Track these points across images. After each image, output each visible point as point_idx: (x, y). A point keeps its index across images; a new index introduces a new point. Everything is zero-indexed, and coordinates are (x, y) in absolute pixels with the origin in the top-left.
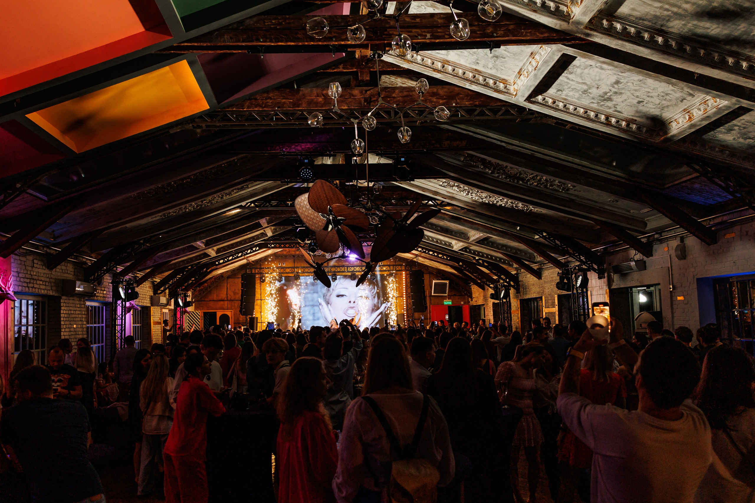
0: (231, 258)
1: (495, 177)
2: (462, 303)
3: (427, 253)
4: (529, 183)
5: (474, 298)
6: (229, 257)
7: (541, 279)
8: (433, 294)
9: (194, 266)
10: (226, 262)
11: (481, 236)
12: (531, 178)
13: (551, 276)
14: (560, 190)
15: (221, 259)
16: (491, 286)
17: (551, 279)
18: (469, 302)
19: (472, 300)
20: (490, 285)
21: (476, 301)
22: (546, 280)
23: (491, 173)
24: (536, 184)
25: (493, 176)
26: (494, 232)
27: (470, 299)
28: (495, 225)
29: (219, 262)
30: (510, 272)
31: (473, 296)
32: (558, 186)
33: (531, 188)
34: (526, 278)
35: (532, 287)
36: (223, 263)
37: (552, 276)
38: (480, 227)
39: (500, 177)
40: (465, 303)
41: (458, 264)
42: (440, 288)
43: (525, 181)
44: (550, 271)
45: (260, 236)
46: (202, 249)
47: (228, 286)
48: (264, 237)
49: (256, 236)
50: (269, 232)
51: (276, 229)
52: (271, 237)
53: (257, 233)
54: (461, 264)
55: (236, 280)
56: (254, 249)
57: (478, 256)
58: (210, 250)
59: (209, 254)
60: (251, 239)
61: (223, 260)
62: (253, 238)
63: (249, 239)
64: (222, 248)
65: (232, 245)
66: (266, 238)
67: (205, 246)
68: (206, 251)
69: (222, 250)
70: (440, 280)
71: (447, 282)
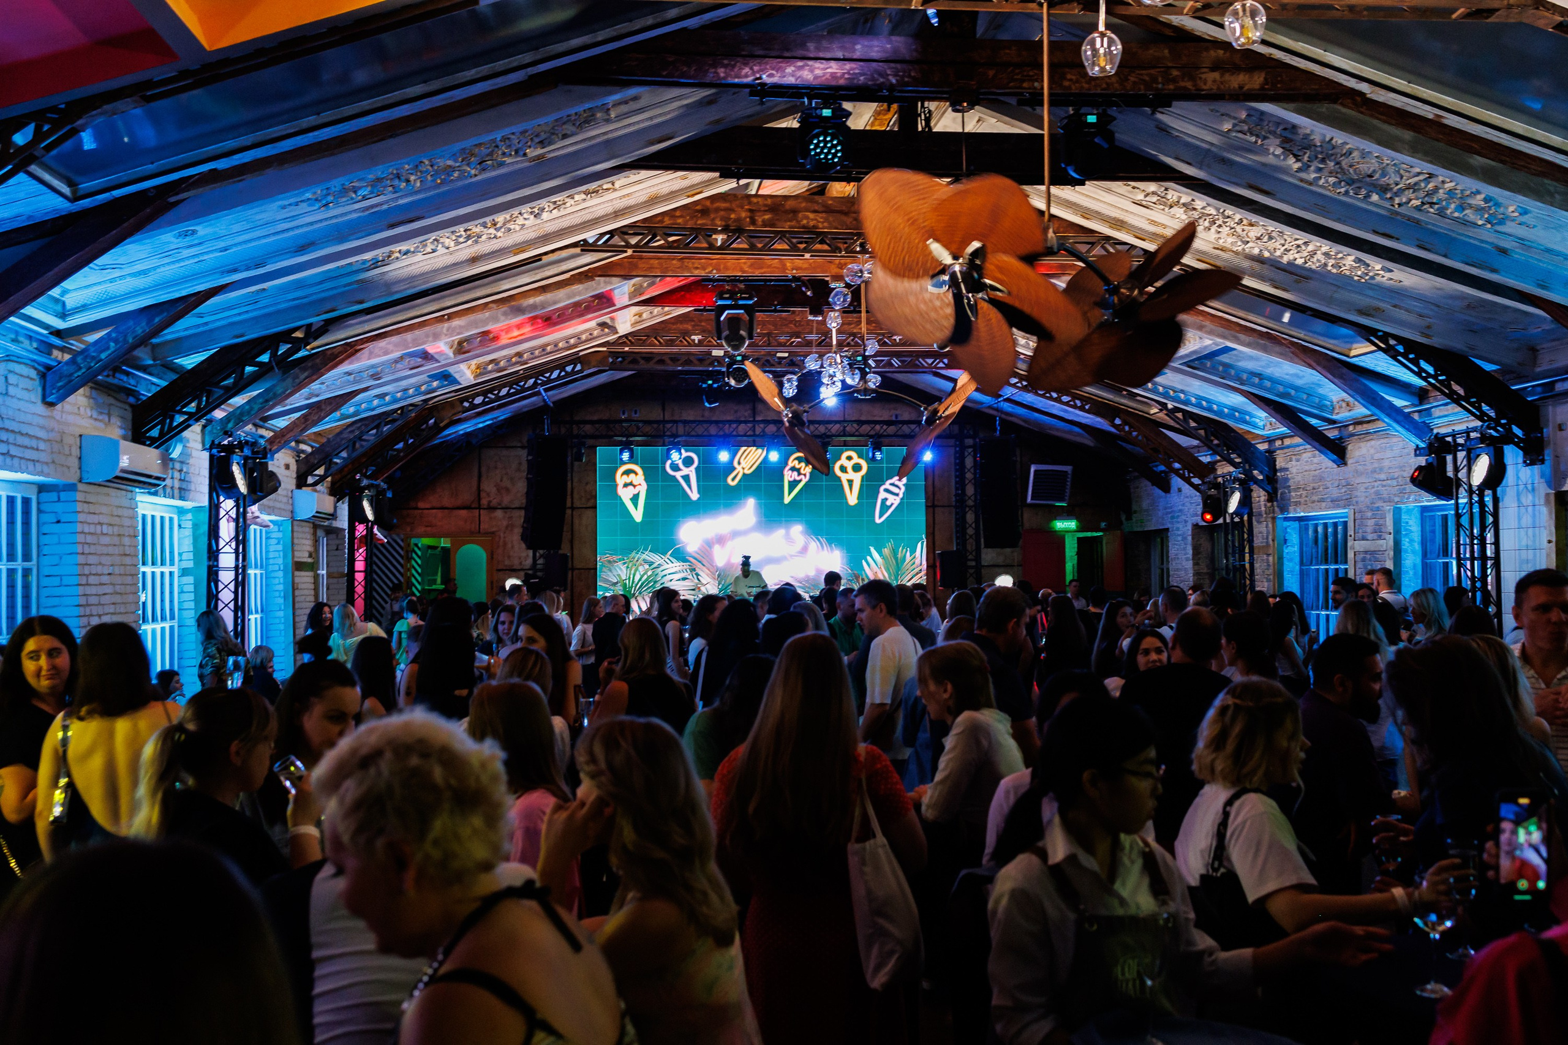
0: (504, 391)
1: (1306, 181)
2: (1103, 525)
4: (1397, 200)
5: (1135, 512)
6: (500, 389)
7: (1346, 464)
8: (1029, 500)
9: (409, 409)
10: (492, 401)
11: (1206, 347)
12: (1408, 187)
13: (1377, 456)
14: (1480, 222)
15: (478, 395)
16: (1196, 481)
17: (1375, 465)
18: (1122, 523)
19: (1129, 518)
21: (1142, 521)
22: (1361, 468)
23: (1298, 170)
24: (1417, 202)
25: (1302, 179)
26: (1242, 336)
28: (1253, 319)
29: (471, 403)
31: (1136, 508)
32: (1479, 210)
33: (1399, 213)
34: (1298, 459)
35: (1316, 486)
36: (484, 403)
37: (1381, 455)
38: (1207, 323)
39: (1322, 181)
40: (1109, 528)
41: (1112, 421)
42: (1052, 486)
43: (1389, 195)
45: (595, 333)
46: (443, 362)
47: (483, 469)
48: (607, 335)
49: (586, 331)
50: (625, 322)
51: (640, 315)
52: (626, 336)
53: (593, 324)
54: (1118, 421)
55: (505, 452)
56: (569, 369)
57: (1174, 399)
58: (463, 367)
59: (457, 376)
60: (572, 341)
61: (486, 397)
62: (577, 336)
63: (567, 339)
64: (492, 361)
65: (519, 355)
66: (612, 338)
67: (454, 354)
68: (452, 370)
69: (490, 367)
70: (1048, 463)
71: (1068, 470)
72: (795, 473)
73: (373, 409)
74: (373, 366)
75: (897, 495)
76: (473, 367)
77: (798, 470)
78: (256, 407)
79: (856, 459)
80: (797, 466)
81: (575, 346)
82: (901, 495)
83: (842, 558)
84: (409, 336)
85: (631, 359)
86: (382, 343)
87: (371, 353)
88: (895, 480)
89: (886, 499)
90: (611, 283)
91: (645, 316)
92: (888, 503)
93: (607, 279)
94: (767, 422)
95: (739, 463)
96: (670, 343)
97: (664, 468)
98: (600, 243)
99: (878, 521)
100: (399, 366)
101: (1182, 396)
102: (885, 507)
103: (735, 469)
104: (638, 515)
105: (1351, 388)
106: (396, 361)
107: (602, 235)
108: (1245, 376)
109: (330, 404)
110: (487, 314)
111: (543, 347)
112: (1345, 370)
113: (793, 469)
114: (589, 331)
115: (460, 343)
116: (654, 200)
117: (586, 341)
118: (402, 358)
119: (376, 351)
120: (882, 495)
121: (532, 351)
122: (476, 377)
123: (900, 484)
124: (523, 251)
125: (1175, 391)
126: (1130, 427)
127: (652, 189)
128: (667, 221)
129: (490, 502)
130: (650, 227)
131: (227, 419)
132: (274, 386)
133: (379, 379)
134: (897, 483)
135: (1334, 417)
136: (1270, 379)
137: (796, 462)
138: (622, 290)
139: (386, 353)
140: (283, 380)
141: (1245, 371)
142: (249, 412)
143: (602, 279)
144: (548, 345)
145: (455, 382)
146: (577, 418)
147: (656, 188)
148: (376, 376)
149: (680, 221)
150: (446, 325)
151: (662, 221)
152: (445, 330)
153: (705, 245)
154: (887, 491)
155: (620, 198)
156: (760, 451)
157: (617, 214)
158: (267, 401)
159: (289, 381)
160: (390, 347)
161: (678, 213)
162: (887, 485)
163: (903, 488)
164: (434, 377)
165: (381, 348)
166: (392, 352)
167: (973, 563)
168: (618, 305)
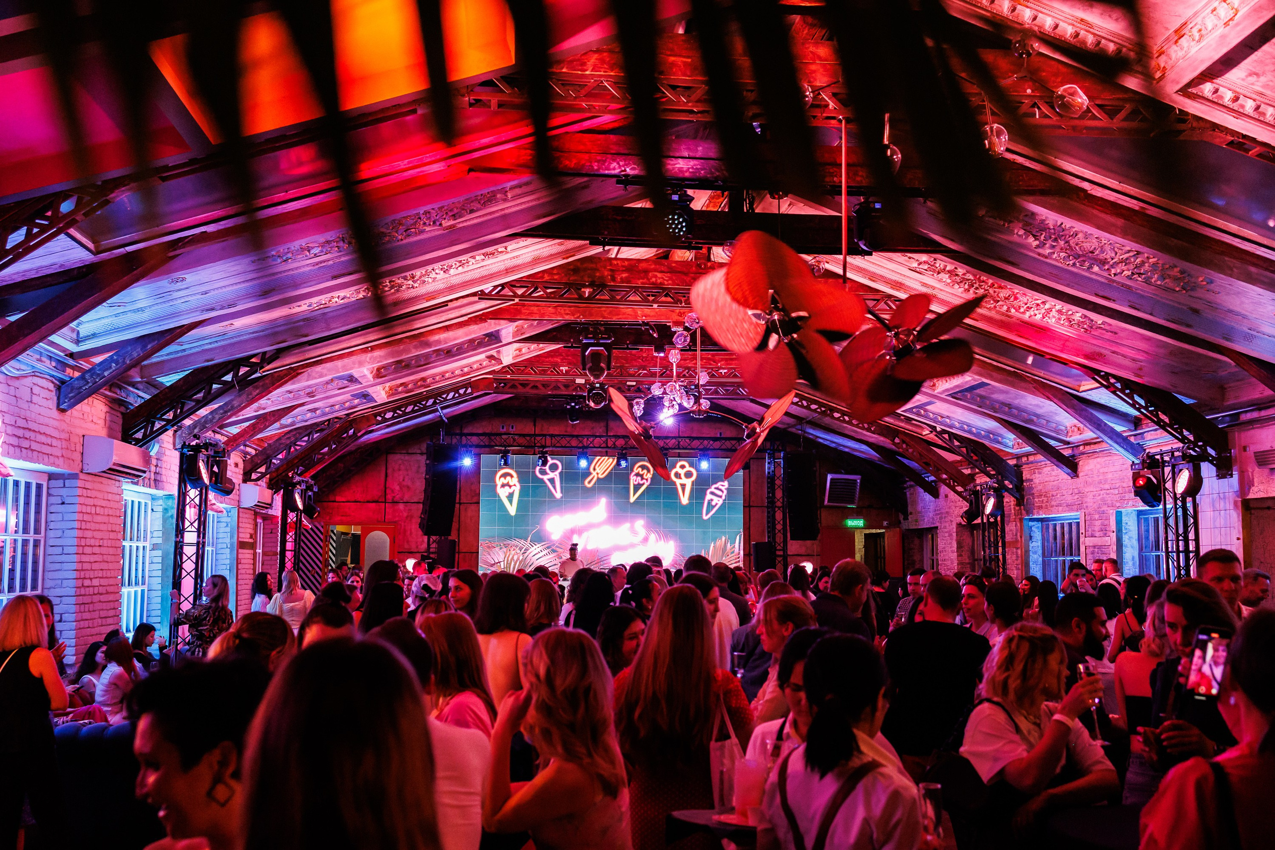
0: (409, 409)
1: (1044, 256)
2: (885, 524)
3: (828, 415)
4: (1113, 271)
5: (911, 513)
6: (406, 406)
7: (1078, 476)
8: (826, 502)
9: (335, 421)
10: (399, 416)
11: (967, 382)
12: (1121, 261)
13: (1101, 471)
14: (1177, 289)
15: (389, 411)
16: (959, 489)
17: (1101, 477)
18: (900, 522)
19: (906, 518)
20: (955, 486)
21: (917, 521)
22: (1089, 480)
23: (1038, 247)
24: (1128, 273)
25: (1039, 254)
26: (994, 374)
27: (901, 517)
28: (1001, 360)
29: (383, 417)
30: (1005, 461)
31: (912, 510)
32: (1176, 280)
33: (1114, 281)
34: (1040, 473)
35: (1054, 493)
36: (393, 418)
37: (1105, 470)
39: (1055, 256)
40: (891, 524)
41: (893, 440)
42: (842, 492)
43: (1106, 267)
44: (1099, 459)
45: (484, 363)
46: (365, 384)
47: (389, 471)
48: (494, 365)
49: (477, 362)
50: (508, 356)
51: (520, 350)
52: (508, 366)
53: (482, 356)
54: (897, 440)
55: (407, 457)
56: (462, 391)
57: (941, 424)
58: (379, 388)
59: (374, 396)
60: (466, 370)
61: (395, 412)
62: (470, 366)
63: (462, 369)
64: (402, 384)
65: (425, 380)
66: (497, 368)
67: (374, 378)
68: (370, 391)
69: (400, 389)
70: (841, 473)
71: (858, 478)
72: (639, 478)
73: (307, 420)
74: (309, 387)
75: (721, 497)
76: (387, 389)
77: (642, 476)
78: (217, 417)
79: (688, 468)
80: (641, 473)
81: (468, 373)
82: (724, 497)
83: (676, 547)
84: (338, 363)
85: (511, 385)
86: (318, 369)
87: (309, 375)
88: (718, 485)
89: (712, 500)
90: (499, 325)
91: (524, 351)
92: (714, 503)
93: (497, 321)
94: (617, 437)
95: (594, 469)
96: (544, 372)
97: (534, 472)
98: (494, 293)
99: (705, 518)
100: (329, 386)
101: (948, 420)
102: (710, 506)
103: (591, 474)
104: (512, 510)
105: (1080, 416)
106: (327, 383)
107: (495, 287)
108: (997, 406)
109: (274, 416)
110: (401, 347)
111: (443, 375)
112: (1075, 402)
113: (638, 475)
114: (479, 362)
115: (378, 370)
116: (537, 261)
117: (478, 369)
118: (332, 380)
119: (314, 374)
120: (709, 497)
121: (434, 377)
122: (388, 397)
123: (723, 488)
124: (434, 298)
125: (942, 417)
126: (907, 445)
127: (536, 253)
128: (547, 277)
129: (394, 497)
130: (533, 282)
131: (194, 426)
132: (232, 400)
133: (313, 396)
134: (721, 487)
135: (1068, 439)
136: (1017, 408)
137: (640, 469)
138: (507, 330)
139: (321, 376)
140: (240, 396)
141: (997, 401)
142: (211, 421)
143: (493, 321)
144: (447, 372)
145: (372, 400)
146: (465, 431)
147: (538, 252)
148: (311, 395)
149: (556, 277)
150: (369, 355)
151: (543, 277)
152: (368, 359)
153: (576, 296)
154: (712, 493)
155: (511, 259)
156: (611, 460)
157: (508, 271)
158: (226, 412)
159: (244, 397)
160: (325, 371)
161: (555, 272)
162: (712, 489)
163: (725, 492)
164: (355, 396)
165: (317, 372)
166: (326, 375)
167: (781, 553)
168: (504, 342)
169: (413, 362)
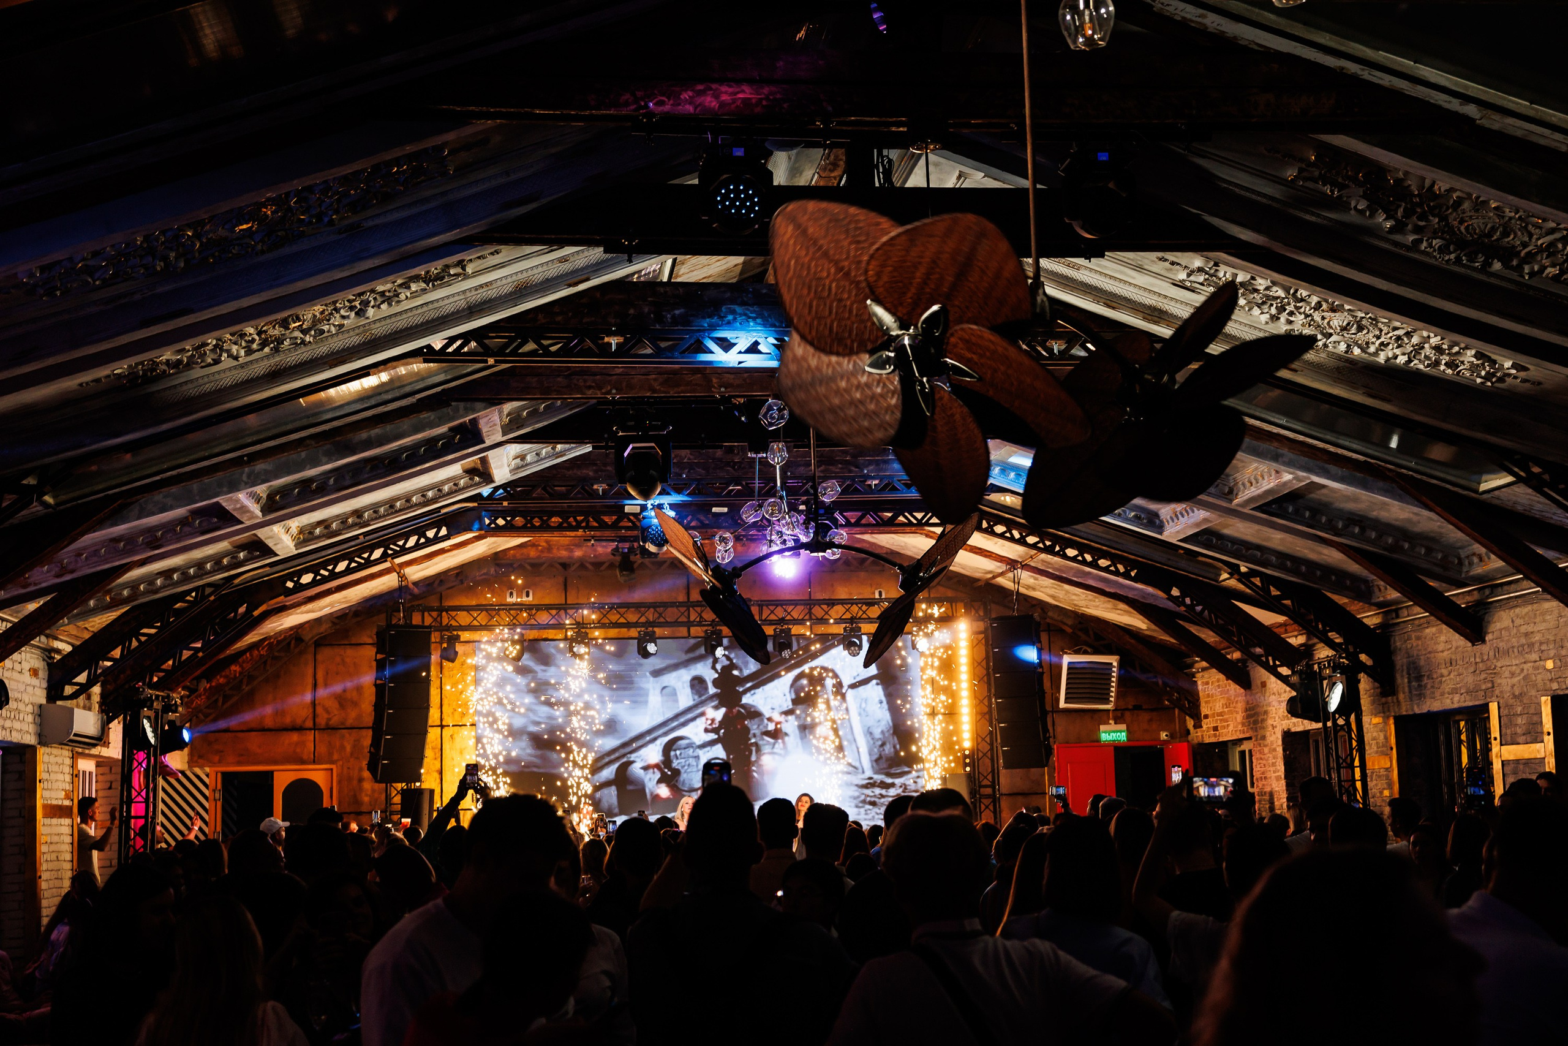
0: (342, 566)
1: (1404, 247)
2: (1163, 735)
5: (1206, 717)
6: (336, 561)
7: (1484, 641)
8: (1062, 703)
9: (208, 590)
10: (325, 580)
15: (306, 571)
16: (1284, 671)
17: (1523, 641)
18: (1188, 732)
19: (1198, 725)
20: (1276, 666)
21: (1216, 729)
22: (1503, 646)
25: (1397, 244)
27: (1190, 723)
28: (1342, 443)
29: (297, 583)
30: (1360, 621)
31: (1204, 710)
34: (1419, 638)
35: (1445, 671)
36: (314, 583)
37: (1531, 628)
40: (1172, 736)
41: (1167, 592)
42: (1088, 683)
45: (462, 482)
46: (248, 523)
47: (320, 675)
48: (478, 485)
49: (448, 480)
50: (503, 466)
51: (522, 457)
52: (505, 486)
53: (455, 469)
54: (1175, 592)
55: (350, 652)
56: (431, 534)
57: (1248, 559)
58: (277, 528)
59: (270, 543)
60: (430, 494)
61: (317, 573)
62: (437, 486)
63: (423, 491)
64: (319, 523)
65: (358, 513)
66: (486, 491)
67: (263, 511)
68: (262, 533)
69: (318, 531)
70: (1086, 653)
71: (1113, 660)
73: (156, 591)
76: (294, 530)
81: (434, 500)
84: (195, 486)
90: (475, 411)
91: (529, 458)
93: (468, 406)
96: (567, 495)
98: (450, 350)
100: (185, 528)
106: (182, 523)
107: (452, 340)
108: (1341, 524)
110: (303, 454)
111: (390, 503)
112: (1475, 512)
114: (454, 480)
115: (270, 497)
116: (523, 291)
117: (451, 493)
118: (189, 517)
121: (375, 507)
122: (297, 546)
124: (343, 362)
125: (1248, 548)
126: (1192, 599)
127: (520, 276)
128: (541, 319)
129: (329, 719)
130: (518, 328)
133: (158, 547)
135: (1464, 578)
138: (492, 420)
141: (1338, 515)
143: (461, 405)
144: (398, 499)
145: (268, 551)
146: (448, 603)
147: (525, 275)
148: (153, 544)
149: (559, 318)
150: (248, 471)
151: (535, 320)
152: (244, 478)
153: (597, 351)
155: (476, 288)
157: (473, 311)
161: (556, 309)
164: (241, 547)
165: (157, 505)
167: (989, 791)
168: (488, 443)
169: (332, 481)
